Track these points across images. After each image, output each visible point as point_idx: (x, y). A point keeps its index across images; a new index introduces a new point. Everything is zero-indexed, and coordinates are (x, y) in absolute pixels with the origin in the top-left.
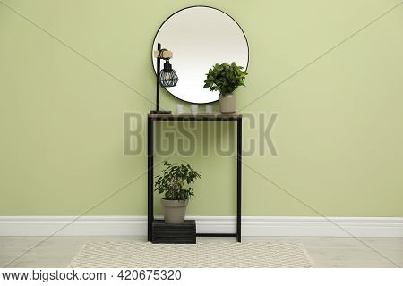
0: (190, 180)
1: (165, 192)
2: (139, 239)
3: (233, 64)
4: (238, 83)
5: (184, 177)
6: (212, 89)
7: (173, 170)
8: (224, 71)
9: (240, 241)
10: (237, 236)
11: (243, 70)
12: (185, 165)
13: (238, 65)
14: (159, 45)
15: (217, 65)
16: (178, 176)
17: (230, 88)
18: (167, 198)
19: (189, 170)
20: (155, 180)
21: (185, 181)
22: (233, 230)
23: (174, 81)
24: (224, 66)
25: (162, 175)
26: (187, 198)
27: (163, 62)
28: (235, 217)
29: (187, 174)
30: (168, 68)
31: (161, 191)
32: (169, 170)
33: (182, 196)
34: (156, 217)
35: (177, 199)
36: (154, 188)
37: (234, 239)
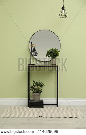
0: (42, 86)
1: (33, 91)
2: (25, 106)
3: (55, 49)
4: (57, 55)
5: (39, 85)
6: (49, 57)
7: (36, 83)
8: (52, 51)
9: (58, 107)
10: (57, 105)
11: (58, 51)
12: (40, 82)
13: (57, 49)
14: (31, 43)
15: (50, 49)
16: (37, 85)
17: (54, 57)
18: (34, 93)
19: (41, 84)
20: (30, 87)
21: (40, 87)
22: (55, 103)
23: (36, 54)
24: (52, 49)
25: (33, 85)
26: (40, 92)
27: (33, 48)
28: (56, 99)
29: (41, 85)
30: (34, 50)
31: (32, 90)
32: (35, 83)
33: (39, 92)
34: (30, 99)
35: (37, 93)
36: (30, 89)
37: (56, 106)
